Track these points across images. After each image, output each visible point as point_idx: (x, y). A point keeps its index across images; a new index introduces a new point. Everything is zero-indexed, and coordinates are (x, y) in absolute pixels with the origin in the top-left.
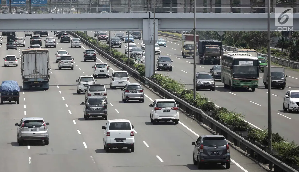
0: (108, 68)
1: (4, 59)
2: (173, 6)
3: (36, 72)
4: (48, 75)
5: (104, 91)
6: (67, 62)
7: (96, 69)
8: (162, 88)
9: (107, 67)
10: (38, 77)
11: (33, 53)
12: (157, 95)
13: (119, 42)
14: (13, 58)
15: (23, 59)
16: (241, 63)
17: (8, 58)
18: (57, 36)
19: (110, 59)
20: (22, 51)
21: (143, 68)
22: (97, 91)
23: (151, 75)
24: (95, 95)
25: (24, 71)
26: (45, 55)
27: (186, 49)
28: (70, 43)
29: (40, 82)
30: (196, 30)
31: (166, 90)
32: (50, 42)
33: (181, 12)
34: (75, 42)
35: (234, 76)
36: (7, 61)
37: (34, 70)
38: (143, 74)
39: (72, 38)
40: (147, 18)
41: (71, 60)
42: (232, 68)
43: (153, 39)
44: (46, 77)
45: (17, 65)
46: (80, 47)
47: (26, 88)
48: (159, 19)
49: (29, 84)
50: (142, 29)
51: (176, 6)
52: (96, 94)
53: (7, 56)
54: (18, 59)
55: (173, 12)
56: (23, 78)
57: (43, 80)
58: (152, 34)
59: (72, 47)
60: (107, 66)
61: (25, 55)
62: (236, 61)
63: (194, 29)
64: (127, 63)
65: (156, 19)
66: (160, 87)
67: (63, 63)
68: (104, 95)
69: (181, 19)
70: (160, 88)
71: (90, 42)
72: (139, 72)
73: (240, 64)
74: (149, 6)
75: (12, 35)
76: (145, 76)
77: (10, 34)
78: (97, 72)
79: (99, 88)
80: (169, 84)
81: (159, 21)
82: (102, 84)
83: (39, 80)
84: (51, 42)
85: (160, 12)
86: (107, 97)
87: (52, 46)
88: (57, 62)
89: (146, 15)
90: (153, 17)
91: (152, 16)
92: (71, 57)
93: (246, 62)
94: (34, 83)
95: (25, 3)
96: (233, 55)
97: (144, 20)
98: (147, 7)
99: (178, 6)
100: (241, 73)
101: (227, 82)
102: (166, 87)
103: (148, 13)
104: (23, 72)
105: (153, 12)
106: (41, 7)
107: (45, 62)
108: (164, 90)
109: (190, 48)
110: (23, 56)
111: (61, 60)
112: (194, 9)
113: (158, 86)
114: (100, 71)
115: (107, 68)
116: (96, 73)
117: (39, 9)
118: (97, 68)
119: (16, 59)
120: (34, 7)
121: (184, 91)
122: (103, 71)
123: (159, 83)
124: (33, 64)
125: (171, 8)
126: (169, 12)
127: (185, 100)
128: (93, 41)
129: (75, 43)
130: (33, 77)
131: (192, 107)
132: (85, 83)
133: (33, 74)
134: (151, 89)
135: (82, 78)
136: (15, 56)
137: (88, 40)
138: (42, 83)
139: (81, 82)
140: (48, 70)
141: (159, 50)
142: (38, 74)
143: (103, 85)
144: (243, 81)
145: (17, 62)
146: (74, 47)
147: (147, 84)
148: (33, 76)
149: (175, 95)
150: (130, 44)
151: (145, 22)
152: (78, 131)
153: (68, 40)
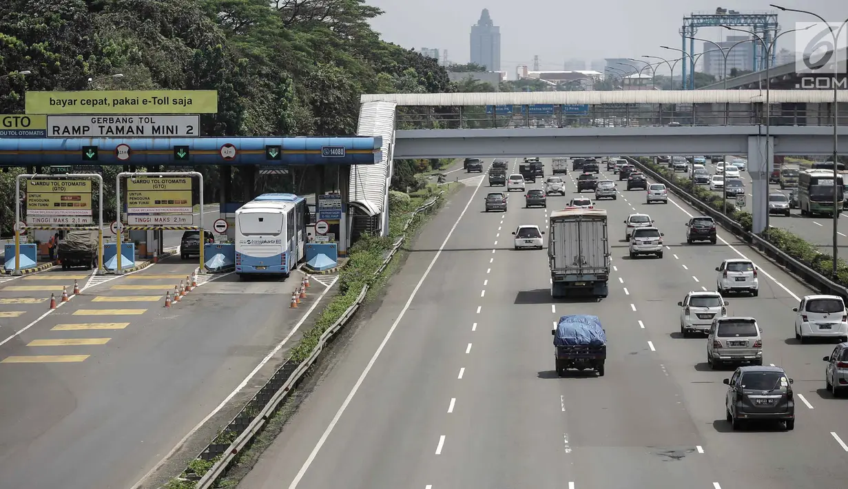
0: (755, 273)
1: (514, 233)
2: (799, 114)
3: (579, 261)
4: (607, 268)
5: (755, 335)
6: (650, 243)
7: (725, 274)
8: (780, 251)
9: (754, 270)
10: (585, 272)
11: (574, 220)
12: (772, 262)
13: (684, 165)
14: (533, 233)
15: (552, 233)
16: (820, 182)
17: (523, 233)
18: (615, 173)
19: (694, 203)
20: (552, 216)
21: (749, 218)
22: (737, 335)
23: (763, 229)
24: (733, 345)
25: (554, 258)
26: (599, 225)
27: (784, 176)
28: (646, 192)
29: (588, 282)
30: (837, 154)
31: (787, 255)
32: (605, 190)
33: (812, 124)
34: (656, 192)
35: (812, 198)
36: (520, 239)
37: (575, 257)
38: (749, 228)
39: (650, 183)
40: (756, 135)
41: (658, 238)
42: (809, 188)
43: (765, 170)
44: (600, 271)
45: (540, 248)
46: (665, 202)
47: (559, 294)
48: (775, 136)
49: (566, 287)
50: (747, 153)
51: (804, 114)
52: (733, 342)
53: (521, 227)
54: (543, 233)
55: (799, 125)
56: (553, 274)
57: (596, 279)
58: (765, 161)
59: (649, 202)
60: (752, 267)
61: (557, 226)
62: (815, 180)
63: (835, 153)
64: (722, 209)
65: (770, 135)
66: (778, 249)
67: (641, 244)
68: (754, 346)
69: (813, 136)
70: (777, 251)
71: (660, 174)
72: (742, 225)
73: (820, 184)
74: (759, 114)
75: (529, 171)
76: (752, 232)
77: (526, 169)
78: (729, 283)
79: (742, 328)
80: (793, 245)
81: (776, 139)
82: (750, 318)
83: (585, 279)
84: (608, 190)
85: (778, 125)
86: (761, 351)
87: (609, 196)
88: (628, 240)
89: (754, 129)
90: (765, 133)
91: (764, 131)
92: (657, 230)
93: (827, 180)
94: (577, 284)
95: (551, 111)
96: (812, 172)
97: (750, 138)
98: (755, 116)
99: (807, 114)
100: (821, 195)
101: (804, 208)
102: (788, 250)
103: (757, 127)
104: (553, 260)
105: (765, 125)
106: (579, 116)
107: (599, 240)
108: (784, 254)
109: (791, 174)
110: (553, 227)
111: (637, 239)
112: (834, 119)
113: (774, 247)
114: (737, 279)
115: (752, 272)
116: (727, 284)
117: (576, 120)
118: (728, 272)
119: (540, 234)
120: (567, 117)
121: (818, 256)
122: (743, 279)
123: (776, 243)
124: (575, 245)
125: (796, 117)
126: (792, 125)
127: (819, 271)
128: (666, 172)
129: (656, 194)
130: (575, 272)
131: (830, 284)
132: (701, 310)
133: (574, 266)
134: (763, 252)
135: (693, 297)
136: (537, 227)
137: (656, 171)
138: (592, 284)
139: (691, 308)
140: (605, 257)
141: (739, 176)
142: (584, 266)
143: (753, 322)
144: (824, 205)
145: (541, 241)
146: (653, 202)
147: (755, 245)
148: (574, 269)
149: (802, 262)
150: (695, 165)
151: (751, 142)
152: (641, 322)
153: (642, 185)
